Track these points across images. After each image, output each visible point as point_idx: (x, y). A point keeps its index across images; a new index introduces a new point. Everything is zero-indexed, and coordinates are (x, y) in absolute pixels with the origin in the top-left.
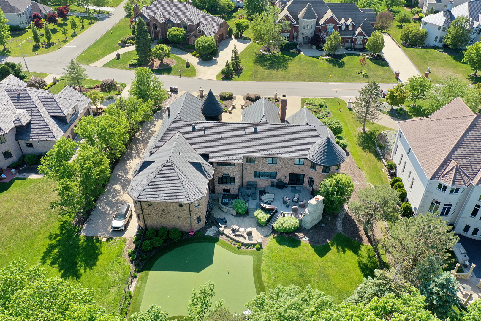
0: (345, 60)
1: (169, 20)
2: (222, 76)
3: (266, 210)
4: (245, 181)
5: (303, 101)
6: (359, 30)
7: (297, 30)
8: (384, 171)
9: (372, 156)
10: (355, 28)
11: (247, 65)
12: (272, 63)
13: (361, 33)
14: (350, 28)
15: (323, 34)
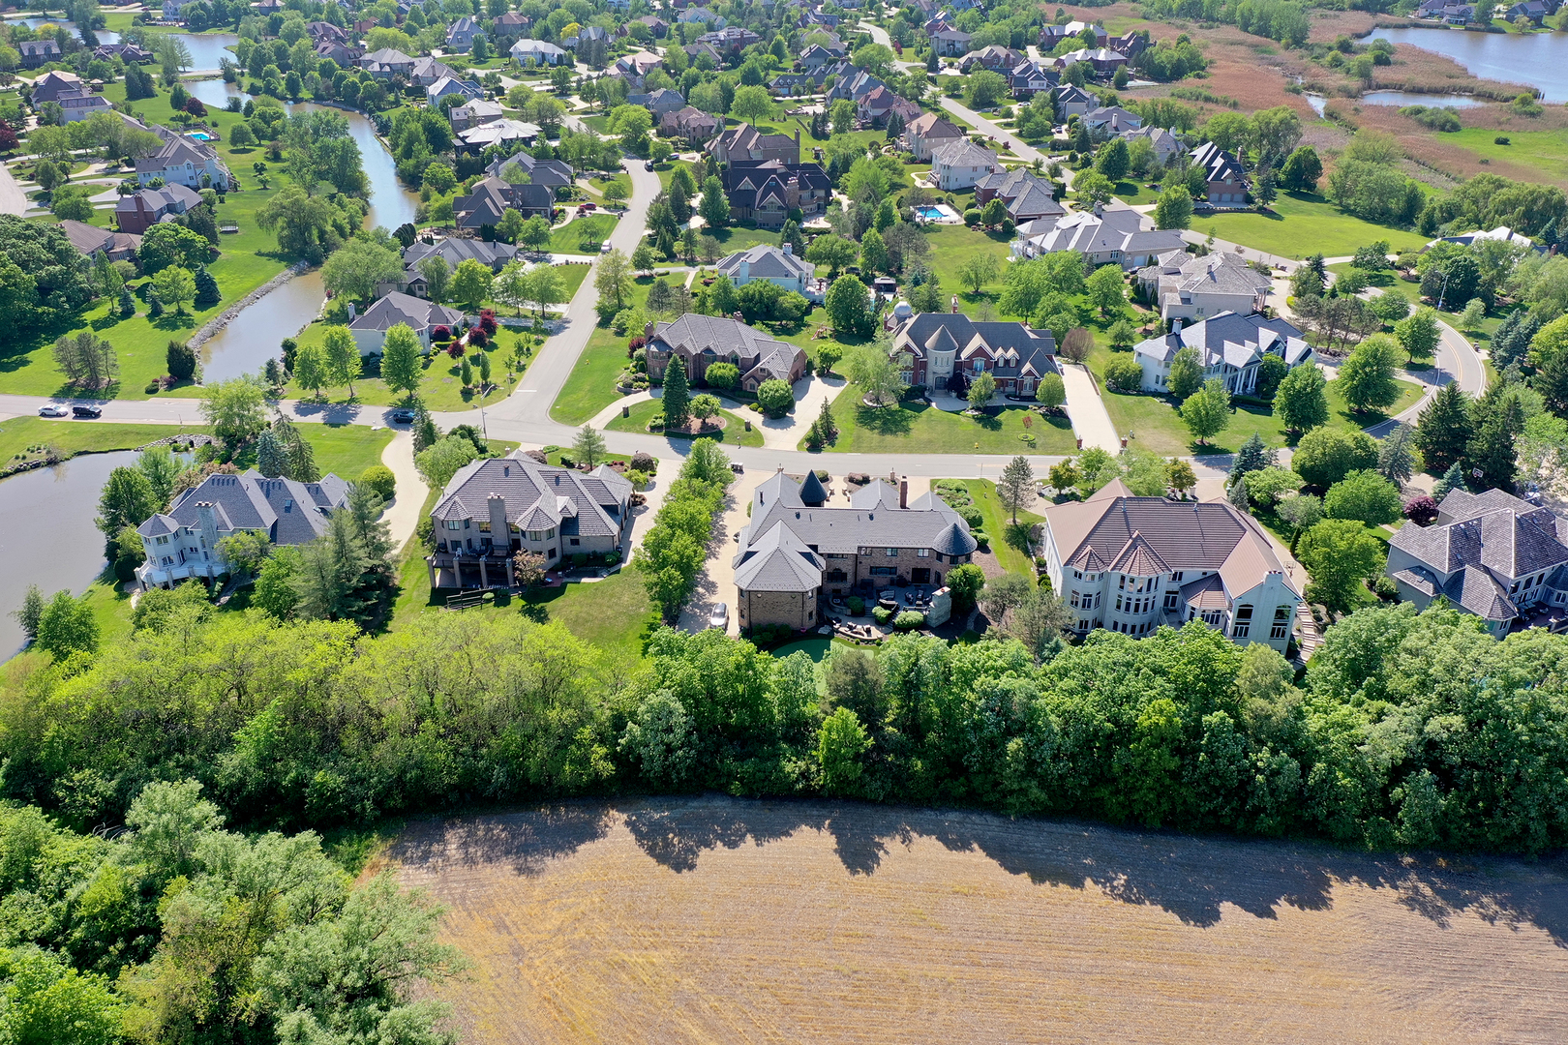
0: (1001, 417)
1: (708, 350)
2: (806, 445)
3: (886, 607)
4: (859, 578)
5: (933, 483)
6: (1027, 367)
7: (924, 365)
8: (1034, 569)
9: (1020, 553)
10: (1020, 363)
11: (844, 425)
12: (884, 423)
13: (1029, 373)
14: (1013, 364)
15: (966, 373)
